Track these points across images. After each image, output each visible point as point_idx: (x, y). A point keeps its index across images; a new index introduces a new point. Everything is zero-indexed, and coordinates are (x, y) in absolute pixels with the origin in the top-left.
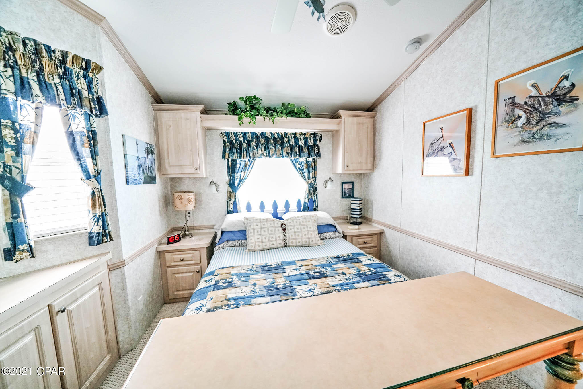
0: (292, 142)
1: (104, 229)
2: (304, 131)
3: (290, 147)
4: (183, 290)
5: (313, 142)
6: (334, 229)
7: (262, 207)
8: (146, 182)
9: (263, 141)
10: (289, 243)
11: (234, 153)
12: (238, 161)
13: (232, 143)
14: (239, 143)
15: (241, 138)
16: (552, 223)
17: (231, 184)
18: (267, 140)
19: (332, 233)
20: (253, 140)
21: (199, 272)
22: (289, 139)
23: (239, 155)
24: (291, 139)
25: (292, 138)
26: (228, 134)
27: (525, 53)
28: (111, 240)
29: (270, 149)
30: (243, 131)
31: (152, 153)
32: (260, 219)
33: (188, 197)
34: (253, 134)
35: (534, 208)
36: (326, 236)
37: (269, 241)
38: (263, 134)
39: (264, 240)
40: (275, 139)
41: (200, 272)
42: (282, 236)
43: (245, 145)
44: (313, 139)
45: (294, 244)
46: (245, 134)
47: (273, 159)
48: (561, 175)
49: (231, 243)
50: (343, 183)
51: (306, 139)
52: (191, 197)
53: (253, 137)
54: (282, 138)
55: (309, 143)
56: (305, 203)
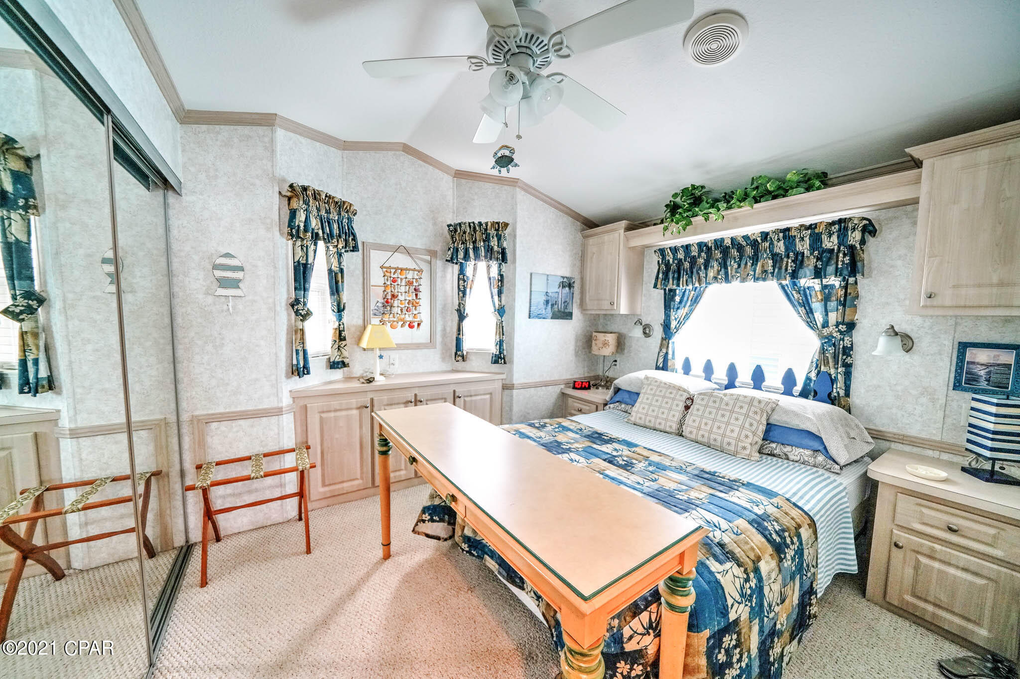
0: (780, 248)
1: (500, 353)
2: (808, 221)
3: (773, 260)
5: (836, 241)
7: (708, 369)
8: (555, 316)
9: (718, 254)
10: (686, 430)
11: (669, 279)
12: (678, 292)
13: (668, 265)
14: (678, 262)
15: (681, 255)
17: (666, 326)
18: (725, 251)
19: (808, 452)
20: (699, 256)
22: (772, 243)
23: (675, 282)
24: (775, 243)
25: (779, 240)
26: (662, 251)
28: (505, 363)
29: (729, 268)
30: (685, 244)
31: (570, 286)
32: (661, 382)
34: (700, 245)
36: (789, 454)
37: (656, 417)
38: (719, 243)
40: (740, 249)
42: (678, 416)
43: (687, 265)
44: (836, 234)
46: (687, 248)
47: (736, 284)
49: (623, 406)
50: (963, 347)
51: (816, 239)
53: (700, 250)
54: (754, 244)
55: (823, 246)
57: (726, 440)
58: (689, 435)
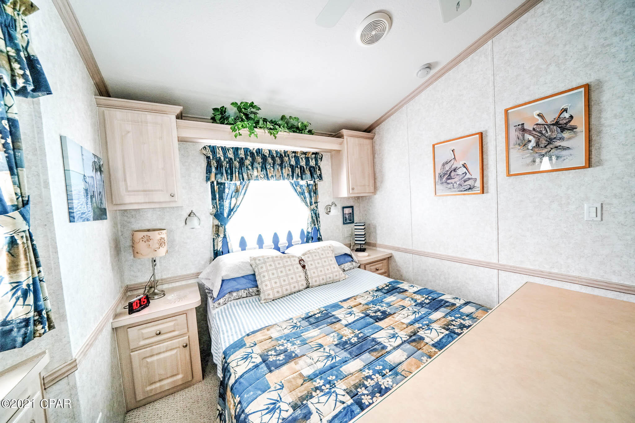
0: (293, 162)
1: (38, 310)
2: (305, 150)
3: (291, 167)
4: (160, 381)
5: (314, 163)
6: (350, 259)
7: (260, 242)
9: (259, 159)
11: (222, 174)
12: (226, 185)
13: (219, 161)
14: (229, 161)
15: (231, 155)
16: (565, 229)
17: (218, 215)
18: (264, 158)
19: (349, 264)
20: (246, 158)
21: (186, 346)
22: (289, 159)
23: (229, 177)
24: (291, 158)
25: (292, 157)
26: (213, 149)
27: (528, 88)
28: (51, 327)
29: (268, 170)
30: (234, 146)
31: (101, 171)
32: (273, 257)
33: (159, 237)
34: (246, 150)
35: (548, 218)
36: (344, 268)
38: (259, 151)
39: (283, 283)
40: (273, 158)
41: (188, 347)
42: (303, 274)
43: (236, 164)
44: (314, 159)
45: (318, 283)
46: (236, 150)
47: (272, 182)
48: (568, 189)
49: (235, 294)
50: (343, 208)
51: (307, 159)
52: (163, 236)
53: (246, 155)
54: (281, 157)
55: (310, 164)
56: (308, 233)
57: (335, 274)
58: (315, 284)
